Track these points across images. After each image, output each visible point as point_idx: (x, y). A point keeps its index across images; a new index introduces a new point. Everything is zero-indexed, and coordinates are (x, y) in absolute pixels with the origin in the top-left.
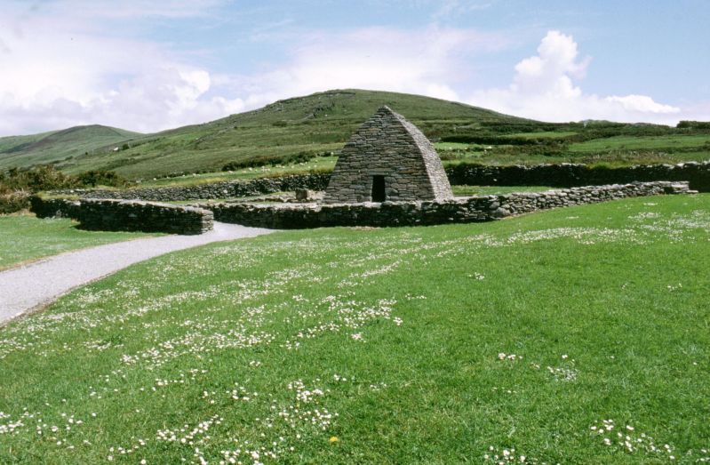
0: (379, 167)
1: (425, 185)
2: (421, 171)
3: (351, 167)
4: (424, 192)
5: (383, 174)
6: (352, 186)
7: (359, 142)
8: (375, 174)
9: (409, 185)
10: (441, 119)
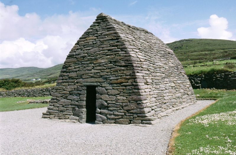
0: (92, 77)
1: (135, 97)
2: (130, 81)
3: (70, 78)
4: (133, 106)
5: (95, 84)
6: (70, 97)
7: (77, 52)
8: (88, 84)
9: (119, 97)
10: (232, 49)
